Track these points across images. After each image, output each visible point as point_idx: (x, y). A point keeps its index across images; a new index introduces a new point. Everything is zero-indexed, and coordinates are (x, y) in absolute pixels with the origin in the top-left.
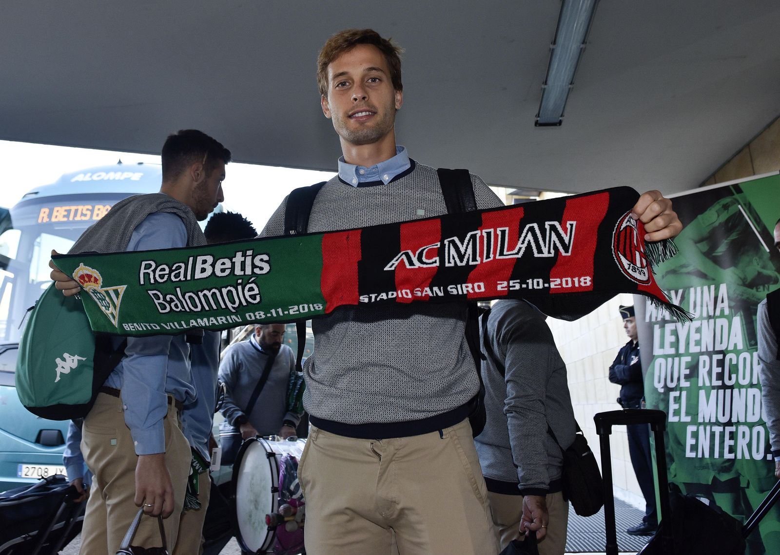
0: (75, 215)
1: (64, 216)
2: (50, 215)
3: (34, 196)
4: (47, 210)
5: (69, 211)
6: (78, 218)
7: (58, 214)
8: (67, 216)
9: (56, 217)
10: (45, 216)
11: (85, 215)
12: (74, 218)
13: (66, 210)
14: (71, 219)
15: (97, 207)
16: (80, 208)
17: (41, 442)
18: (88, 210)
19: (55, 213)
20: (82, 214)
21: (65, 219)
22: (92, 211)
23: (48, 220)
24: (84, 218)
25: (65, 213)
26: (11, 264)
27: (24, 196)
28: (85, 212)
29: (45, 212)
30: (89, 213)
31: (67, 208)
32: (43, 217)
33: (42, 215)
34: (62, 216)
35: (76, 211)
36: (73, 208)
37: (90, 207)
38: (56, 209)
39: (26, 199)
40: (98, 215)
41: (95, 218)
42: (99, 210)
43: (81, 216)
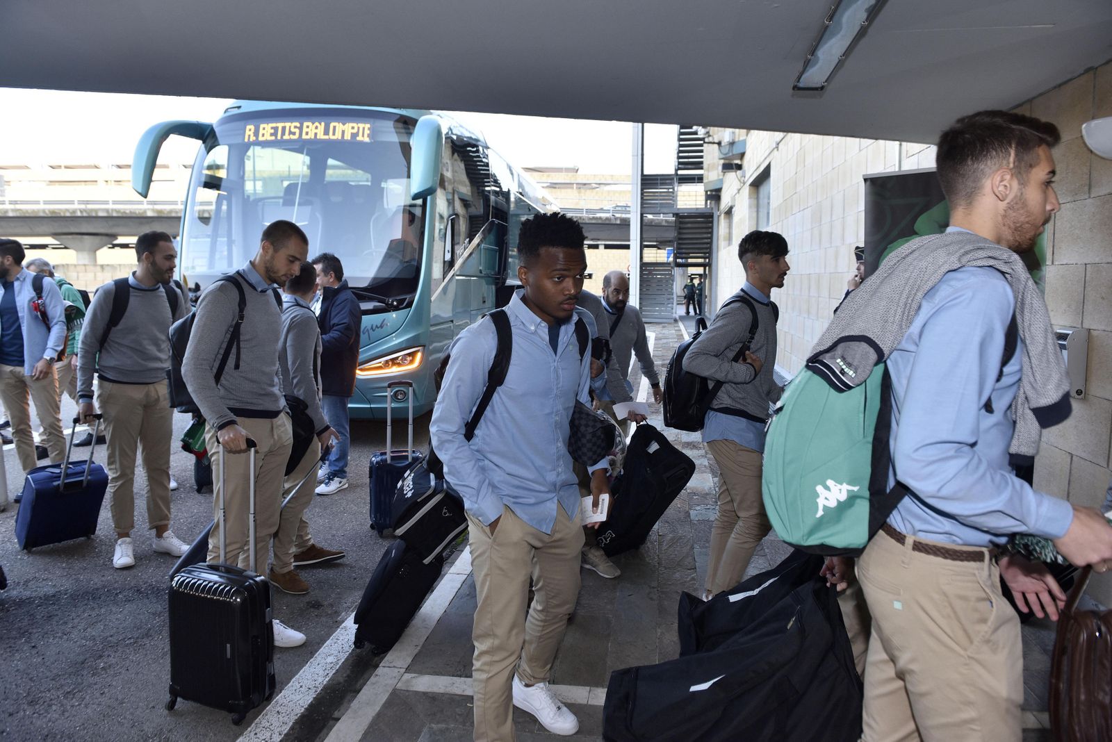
0: (283, 133)
1: (272, 135)
2: (256, 133)
3: (236, 111)
4: (252, 127)
5: (276, 129)
6: (286, 137)
7: (264, 132)
8: (275, 134)
9: (263, 135)
10: (251, 133)
11: (294, 134)
12: (282, 137)
13: (272, 128)
14: (279, 137)
15: (305, 124)
16: (288, 125)
18: (295, 127)
19: (261, 131)
20: (291, 133)
21: (273, 138)
22: (301, 129)
23: (254, 138)
24: (292, 137)
25: (272, 131)
26: (223, 184)
27: (226, 111)
28: (293, 130)
29: (250, 130)
30: (297, 131)
31: (274, 125)
32: (249, 136)
33: (248, 133)
34: (269, 134)
35: (284, 128)
36: (280, 125)
37: (298, 124)
38: (262, 126)
39: (227, 114)
40: (307, 133)
41: (304, 137)
42: (308, 127)
43: (289, 135)
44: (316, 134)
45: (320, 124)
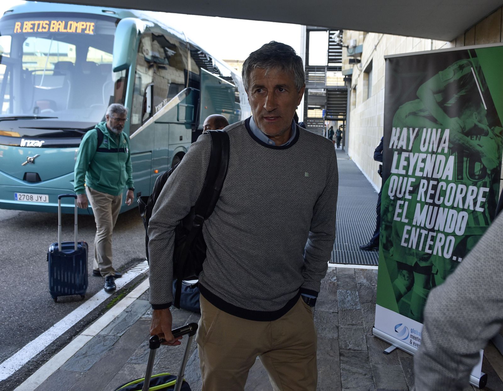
0: (38, 28)
1: (31, 28)
2: (22, 28)
3: (10, 13)
4: (19, 23)
5: (34, 25)
6: (40, 30)
7: (27, 27)
8: (33, 28)
9: (26, 29)
10: (19, 27)
11: (45, 28)
12: (37, 30)
13: (32, 24)
14: (35, 30)
15: (53, 22)
16: (41, 22)
17: (27, 179)
18: (46, 24)
19: (25, 26)
21: (32, 31)
22: (49, 25)
23: (20, 31)
24: (44, 30)
25: (32, 26)
26: (3, 60)
27: (5, 13)
28: (44, 26)
29: (18, 25)
30: (47, 26)
31: (33, 22)
32: (17, 29)
33: (16, 27)
34: (29, 28)
35: (39, 25)
36: (37, 22)
37: (48, 22)
38: (25, 23)
39: (6, 15)
40: (53, 28)
41: (51, 30)
42: (54, 24)
43: (42, 29)
44: (59, 29)
45: (62, 22)
